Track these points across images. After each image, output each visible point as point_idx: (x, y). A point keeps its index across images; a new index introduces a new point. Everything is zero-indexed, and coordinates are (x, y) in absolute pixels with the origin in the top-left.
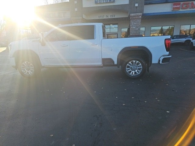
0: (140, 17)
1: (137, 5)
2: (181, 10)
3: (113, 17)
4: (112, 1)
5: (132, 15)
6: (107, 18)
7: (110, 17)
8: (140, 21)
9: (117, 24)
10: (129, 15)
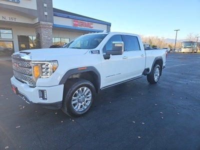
0: (51, 26)
1: (46, 13)
2: (79, 27)
3: (14, 21)
4: (16, 1)
5: (43, 23)
6: (4, 20)
7: (8, 20)
8: (51, 31)
9: (11, 29)
10: (39, 22)
